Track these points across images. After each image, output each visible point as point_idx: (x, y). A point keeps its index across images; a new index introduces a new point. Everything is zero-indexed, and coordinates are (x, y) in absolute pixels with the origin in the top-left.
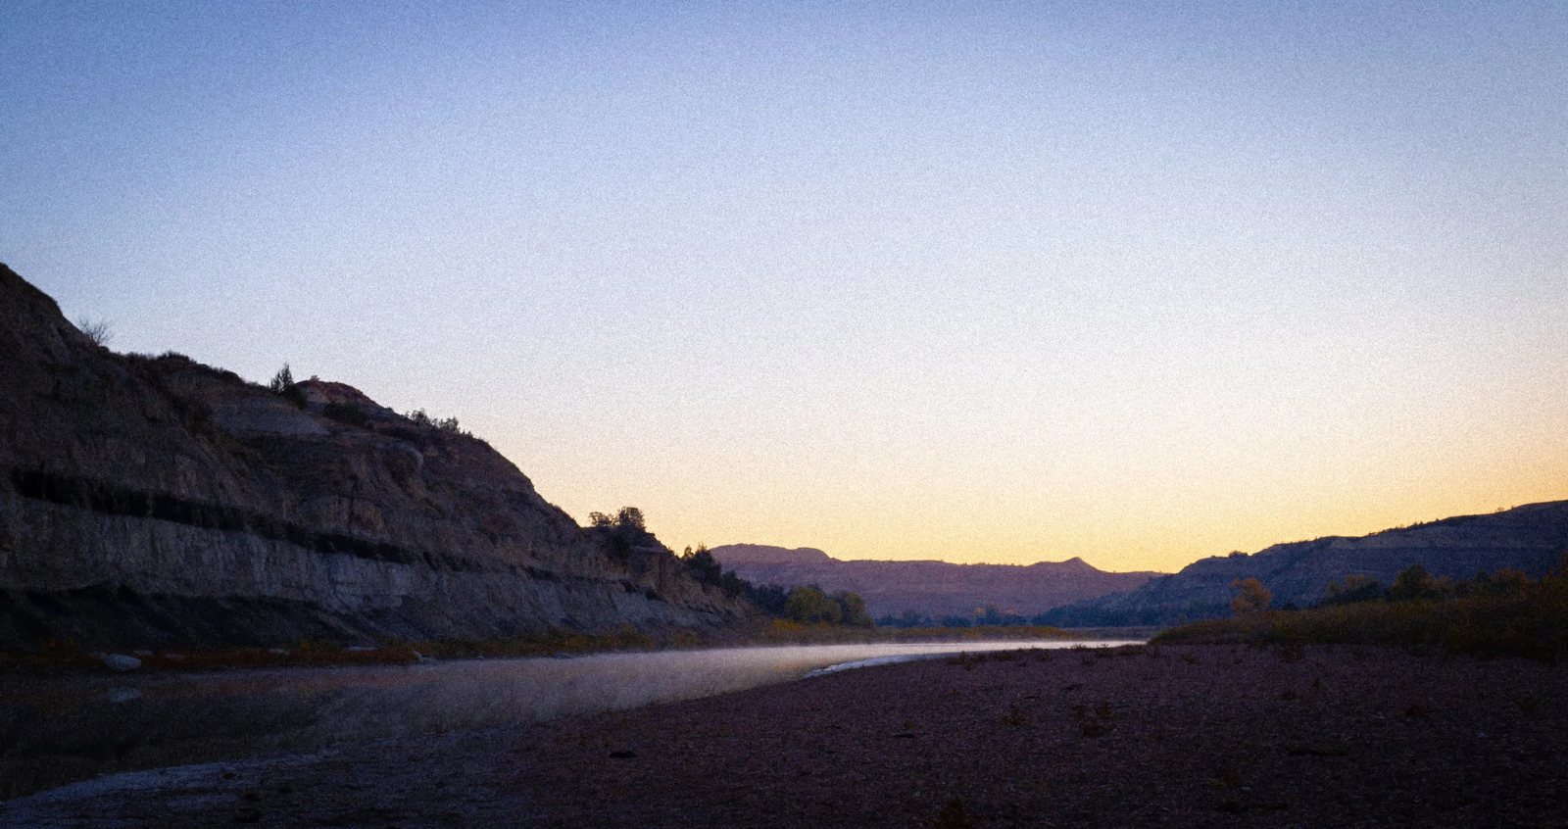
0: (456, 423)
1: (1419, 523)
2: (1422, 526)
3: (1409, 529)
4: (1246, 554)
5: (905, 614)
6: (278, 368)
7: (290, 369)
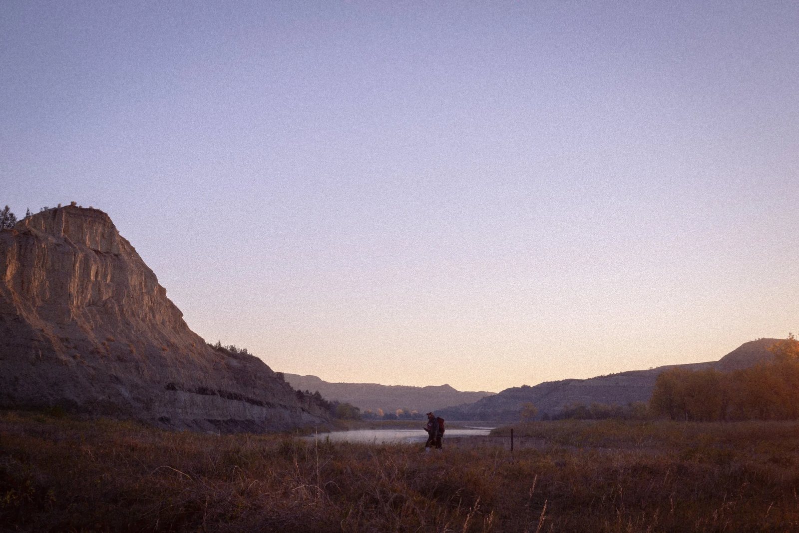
0: (247, 350)
1: (612, 374)
2: (614, 375)
3: (608, 376)
4: (530, 386)
5: (365, 412)
6: (217, 342)
7: (221, 342)
